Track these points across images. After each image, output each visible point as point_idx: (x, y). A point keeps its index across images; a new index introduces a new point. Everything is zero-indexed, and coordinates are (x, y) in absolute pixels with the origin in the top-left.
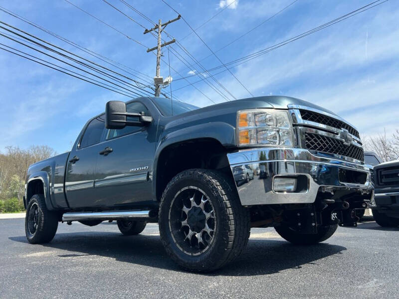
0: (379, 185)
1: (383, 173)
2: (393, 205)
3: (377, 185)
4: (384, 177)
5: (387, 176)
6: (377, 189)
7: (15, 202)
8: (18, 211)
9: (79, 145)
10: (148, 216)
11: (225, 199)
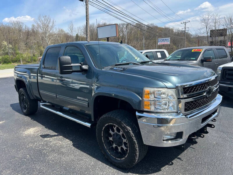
0: (223, 78)
1: (227, 72)
2: (230, 92)
3: (222, 79)
4: (227, 75)
5: (229, 74)
6: (222, 81)
7: (8, 57)
8: (10, 63)
9: (43, 66)
10: (90, 127)
11: (134, 139)
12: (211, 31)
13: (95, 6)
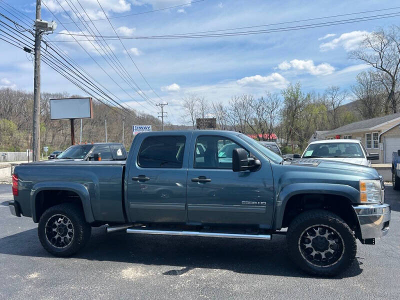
10: (269, 239)
12: (197, 119)
13: (49, 63)
